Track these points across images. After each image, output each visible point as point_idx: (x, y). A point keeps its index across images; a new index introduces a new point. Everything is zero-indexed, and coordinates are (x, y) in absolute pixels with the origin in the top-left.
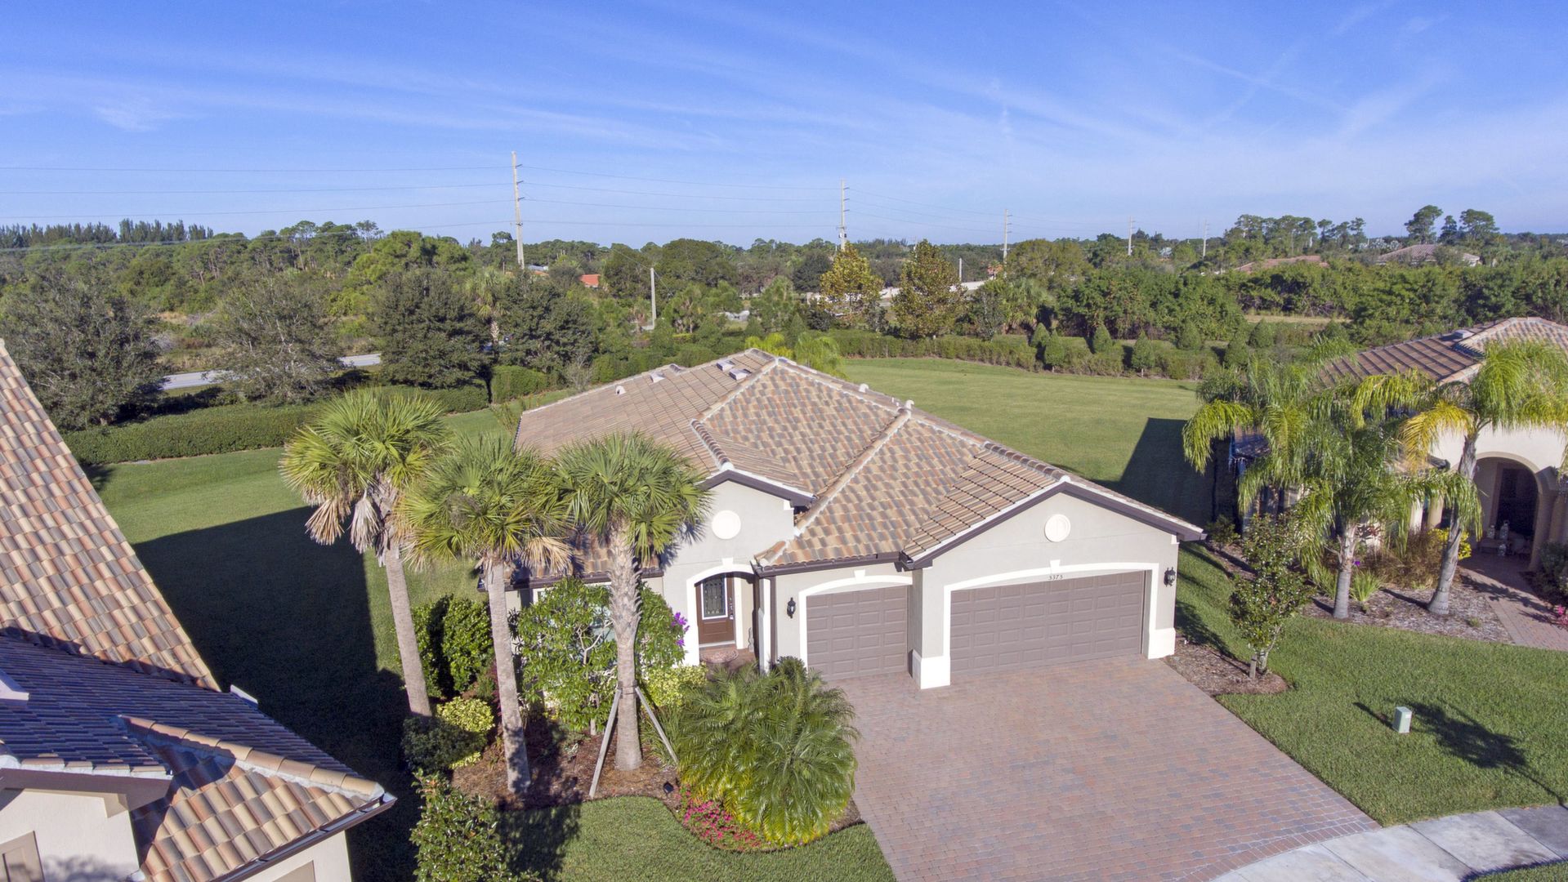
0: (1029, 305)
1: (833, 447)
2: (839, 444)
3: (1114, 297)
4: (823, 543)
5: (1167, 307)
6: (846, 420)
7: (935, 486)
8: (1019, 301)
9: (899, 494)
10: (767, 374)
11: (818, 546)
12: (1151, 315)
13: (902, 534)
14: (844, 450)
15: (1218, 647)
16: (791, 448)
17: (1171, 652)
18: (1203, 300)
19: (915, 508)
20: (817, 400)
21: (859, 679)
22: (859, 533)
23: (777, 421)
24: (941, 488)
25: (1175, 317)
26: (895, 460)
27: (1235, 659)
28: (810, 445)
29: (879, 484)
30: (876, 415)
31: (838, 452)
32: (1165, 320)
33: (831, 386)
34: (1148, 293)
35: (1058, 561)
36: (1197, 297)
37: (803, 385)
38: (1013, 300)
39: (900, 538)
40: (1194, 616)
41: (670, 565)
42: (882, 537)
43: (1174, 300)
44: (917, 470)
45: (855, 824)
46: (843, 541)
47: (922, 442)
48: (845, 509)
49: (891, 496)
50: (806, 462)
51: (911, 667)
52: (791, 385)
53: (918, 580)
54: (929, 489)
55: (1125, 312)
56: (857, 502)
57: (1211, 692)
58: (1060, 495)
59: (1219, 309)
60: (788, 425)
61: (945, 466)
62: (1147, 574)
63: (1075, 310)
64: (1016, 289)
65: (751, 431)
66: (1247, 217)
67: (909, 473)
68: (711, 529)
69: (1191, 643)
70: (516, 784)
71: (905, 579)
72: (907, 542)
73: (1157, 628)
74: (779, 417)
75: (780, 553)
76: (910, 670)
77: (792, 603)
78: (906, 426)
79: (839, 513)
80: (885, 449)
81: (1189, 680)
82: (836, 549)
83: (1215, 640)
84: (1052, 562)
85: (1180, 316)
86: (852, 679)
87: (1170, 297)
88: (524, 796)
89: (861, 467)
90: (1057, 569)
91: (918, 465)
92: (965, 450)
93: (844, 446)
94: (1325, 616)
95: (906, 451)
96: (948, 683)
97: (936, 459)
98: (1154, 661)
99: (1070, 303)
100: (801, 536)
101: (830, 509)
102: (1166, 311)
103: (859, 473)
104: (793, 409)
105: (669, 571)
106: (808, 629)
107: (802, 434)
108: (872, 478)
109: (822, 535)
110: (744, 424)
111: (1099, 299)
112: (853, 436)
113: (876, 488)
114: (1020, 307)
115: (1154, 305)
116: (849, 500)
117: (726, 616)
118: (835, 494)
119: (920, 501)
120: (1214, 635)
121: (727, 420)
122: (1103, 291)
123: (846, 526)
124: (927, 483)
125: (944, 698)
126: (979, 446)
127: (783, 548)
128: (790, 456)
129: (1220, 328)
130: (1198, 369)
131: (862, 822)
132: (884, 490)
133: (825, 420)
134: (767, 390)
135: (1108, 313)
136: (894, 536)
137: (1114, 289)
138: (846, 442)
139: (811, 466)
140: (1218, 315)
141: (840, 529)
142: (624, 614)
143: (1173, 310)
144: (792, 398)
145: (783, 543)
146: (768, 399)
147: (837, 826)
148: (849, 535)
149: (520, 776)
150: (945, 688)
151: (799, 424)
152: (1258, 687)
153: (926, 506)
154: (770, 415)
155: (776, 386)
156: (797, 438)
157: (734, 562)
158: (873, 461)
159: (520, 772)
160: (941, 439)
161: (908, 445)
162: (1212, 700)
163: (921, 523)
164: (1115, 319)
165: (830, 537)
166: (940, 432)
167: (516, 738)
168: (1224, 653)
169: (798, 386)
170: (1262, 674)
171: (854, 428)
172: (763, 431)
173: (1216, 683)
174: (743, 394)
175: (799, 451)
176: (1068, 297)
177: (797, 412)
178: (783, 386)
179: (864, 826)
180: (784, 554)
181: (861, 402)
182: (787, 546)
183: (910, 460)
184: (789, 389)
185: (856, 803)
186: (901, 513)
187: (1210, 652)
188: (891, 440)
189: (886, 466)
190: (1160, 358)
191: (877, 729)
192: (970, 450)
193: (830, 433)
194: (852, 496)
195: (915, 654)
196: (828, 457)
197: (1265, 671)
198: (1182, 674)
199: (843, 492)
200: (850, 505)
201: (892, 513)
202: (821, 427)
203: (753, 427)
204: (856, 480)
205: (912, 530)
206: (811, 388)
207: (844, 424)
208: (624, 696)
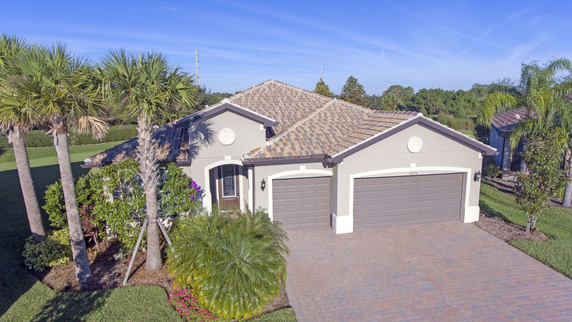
0: (394, 105)
1: (296, 113)
2: (299, 111)
3: (428, 100)
4: (282, 149)
5: (450, 104)
6: (303, 103)
7: (347, 127)
8: (389, 103)
9: (327, 130)
10: (267, 85)
11: (279, 150)
12: (444, 107)
13: (327, 147)
14: (300, 114)
15: (503, 218)
16: (273, 112)
17: (477, 219)
18: (465, 101)
19: (335, 136)
20: (290, 95)
21: (303, 228)
22: (303, 146)
23: (268, 102)
24: (350, 129)
25: (453, 107)
26: (326, 117)
27: (513, 224)
28: (283, 111)
29: (317, 126)
30: (319, 101)
31: (298, 115)
32: (449, 109)
33: (298, 90)
34: (442, 98)
35: (415, 164)
36: (463, 100)
37: (284, 89)
38: (387, 102)
39: (326, 148)
40: (485, 205)
41: (194, 158)
42: (316, 148)
43: (453, 101)
44: (338, 121)
45: (284, 307)
46: (294, 149)
47: (341, 110)
48: (297, 135)
49: (322, 131)
50: (280, 118)
51: (331, 223)
52: (278, 89)
53: (335, 173)
54: (343, 129)
55: (433, 105)
56: (304, 133)
57: (504, 239)
58: (416, 126)
59: (472, 105)
60: (273, 103)
61: (353, 120)
62: (464, 174)
63: (412, 105)
64: (388, 98)
65: (254, 105)
66: (476, 84)
67: (334, 122)
68: (218, 137)
69: (486, 216)
70: (80, 275)
71: (329, 172)
72: (329, 150)
73: (469, 206)
74: (269, 101)
75: (257, 153)
76: (331, 225)
77: (263, 182)
78: (334, 104)
79: (293, 137)
80: (322, 112)
81: (490, 233)
82: (289, 152)
83: (500, 215)
84: (411, 165)
85: (456, 107)
86: (298, 228)
87: (452, 100)
88: (83, 283)
89: (308, 119)
90: (414, 168)
91: (338, 119)
92: (364, 114)
93: (301, 112)
94: (558, 206)
95: (333, 113)
96: (351, 231)
97: (348, 117)
98: (467, 224)
99: (410, 102)
100: (270, 146)
101: (288, 135)
102: (450, 105)
103: (307, 121)
104: (277, 98)
105: (194, 162)
106: (273, 199)
107: (280, 107)
108: (313, 123)
109: (282, 146)
110: (251, 102)
111: (422, 101)
112: (306, 109)
113: (315, 127)
114: (390, 105)
115: (445, 103)
116: (299, 132)
117: (236, 196)
118: (293, 129)
119: (338, 134)
120: (498, 213)
121: (242, 100)
122: (423, 97)
123: (296, 142)
124: (343, 126)
125: (349, 238)
126: (371, 112)
127: (259, 151)
128: (272, 115)
129: (472, 112)
130: (465, 125)
131: (289, 307)
132: (319, 128)
133: (292, 102)
134: (265, 91)
135: (426, 106)
136: (322, 147)
137: (428, 96)
138: (302, 111)
139: (282, 119)
140: (472, 107)
141: (292, 144)
142: (147, 171)
143: (453, 105)
144: (277, 94)
145: (259, 149)
146: (265, 94)
147: (272, 308)
148: (297, 146)
149: (82, 271)
150: (350, 234)
151: (279, 103)
152: (532, 237)
153: (342, 136)
154: (265, 99)
155: (270, 89)
156: (277, 108)
157: (232, 159)
158: (315, 117)
159: (81, 268)
160: (351, 109)
161: (334, 111)
162: (506, 243)
163: (338, 143)
164: (429, 109)
165: (286, 147)
166: (351, 107)
167: (78, 247)
168: (507, 221)
169: (281, 89)
170: (533, 231)
171: (307, 105)
172: (260, 105)
173: (507, 235)
174: (253, 92)
175: (277, 113)
176: (409, 100)
177: (279, 99)
178: (273, 89)
179: (289, 309)
180: (259, 153)
181: (312, 96)
182: (261, 150)
183: (334, 117)
184: (277, 91)
185: (288, 294)
186: (327, 138)
187: (498, 221)
188: (325, 109)
189: (321, 119)
190: (448, 121)
191: (308, 253)
192: (366, 114)
193: (294, 107)
194: (302, 130)
195: (334, 215)
196: (292, 116)
197: (535, 229)
198: (485, 230)
199: (297, 128)
200: (300, 134)
201: (323, 139)
202: (290, 105)
203: (255, 104)
204: (305, 124)
205: (333, 145)
206: (287, 91)
207: (302, 104)
208: (150, 224)
